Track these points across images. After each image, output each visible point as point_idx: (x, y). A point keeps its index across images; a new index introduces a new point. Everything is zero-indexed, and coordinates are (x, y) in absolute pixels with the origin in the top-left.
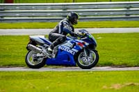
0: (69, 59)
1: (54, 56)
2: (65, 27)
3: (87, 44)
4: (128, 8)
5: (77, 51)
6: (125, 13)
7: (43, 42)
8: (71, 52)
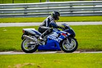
0: (56, 46)
2: (52, 22)
3: (69, 34)
4: (26, 8)
6: (23, 12)
7: (34, 33)
8: (57, 40)
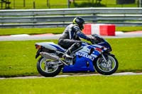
3: (105, 49)
5: (96, 56)
7: (55, 49)
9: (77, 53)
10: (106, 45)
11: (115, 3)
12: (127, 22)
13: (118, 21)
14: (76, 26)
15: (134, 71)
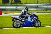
1: (25, 24)
9: (27, 20)
10: (37, 17)
11: (2, 3)
12: (6, 10)
13: (3, 10)
14: (26, 10)
15: (9, 28)
